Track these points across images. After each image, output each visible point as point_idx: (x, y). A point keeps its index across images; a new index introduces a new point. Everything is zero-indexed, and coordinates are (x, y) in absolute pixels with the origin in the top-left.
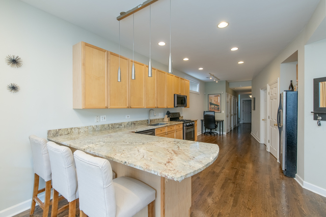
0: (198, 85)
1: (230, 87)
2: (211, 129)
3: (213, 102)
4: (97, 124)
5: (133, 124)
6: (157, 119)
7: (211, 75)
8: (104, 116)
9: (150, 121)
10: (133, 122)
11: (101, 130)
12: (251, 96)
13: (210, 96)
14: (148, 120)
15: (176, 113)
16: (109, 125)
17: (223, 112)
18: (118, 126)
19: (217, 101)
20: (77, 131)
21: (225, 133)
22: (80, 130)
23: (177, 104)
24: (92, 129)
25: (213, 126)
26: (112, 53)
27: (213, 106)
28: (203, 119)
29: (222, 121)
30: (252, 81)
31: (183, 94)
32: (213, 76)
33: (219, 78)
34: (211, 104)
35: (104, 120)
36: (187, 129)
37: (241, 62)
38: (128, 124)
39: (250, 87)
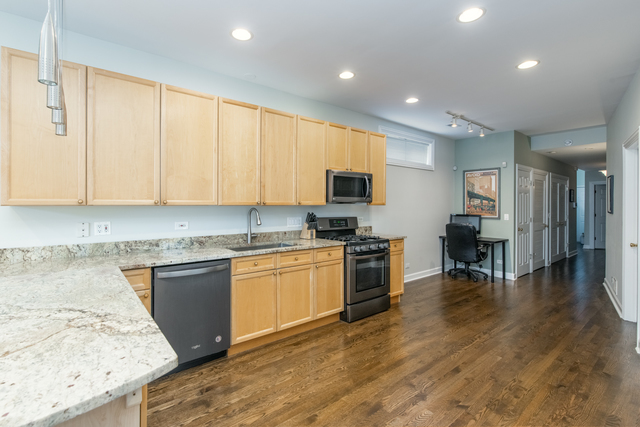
0: (430, 148)
1: (533, 149)
2: (468, 263)
3: (477, 190)
4: (81, 242)
5: (196, 245)
6: (278, 233)
7: (455, 116)
8: (103, 224)
9: (252, 238)
10: (198, 238)
11: (91, 256)
12: (605, 172)
13: (468, 174)
14: (246, 235)
15: (345, 220)
16: (117, 245)
17: (507, 217)
18: (146, 247)
19: (490, 188)
20: (19, 256)
21: (511, 277)
22: (29, 255)
23: (335, 195)
24: (64, 254)
25: (472, 254)
26: (99, 72)
27: (477, 202)
28: (445, 235)
29: (504, 243)
30: (607, 125)
31: (359, 169)
32: (462, 117)
33: (486, 124)
34: (472, 195)
35: (103, 232)
36: (359, 262)
37: (528, 64)
38: (180, 243)
39: (600, 146)
